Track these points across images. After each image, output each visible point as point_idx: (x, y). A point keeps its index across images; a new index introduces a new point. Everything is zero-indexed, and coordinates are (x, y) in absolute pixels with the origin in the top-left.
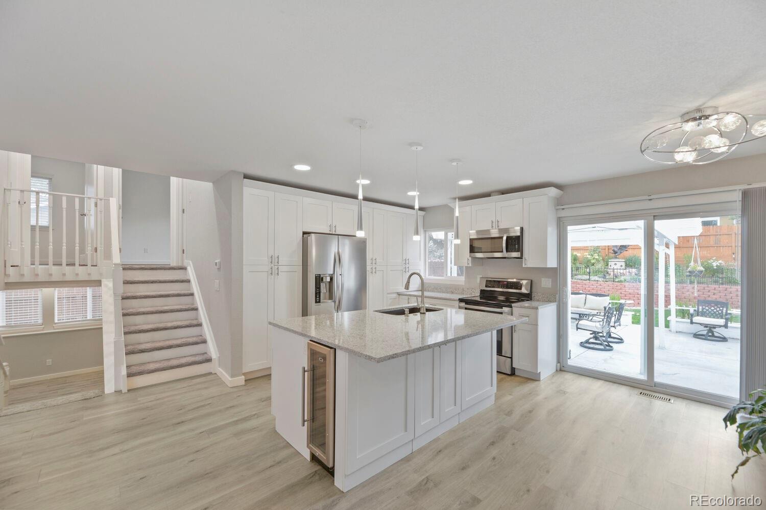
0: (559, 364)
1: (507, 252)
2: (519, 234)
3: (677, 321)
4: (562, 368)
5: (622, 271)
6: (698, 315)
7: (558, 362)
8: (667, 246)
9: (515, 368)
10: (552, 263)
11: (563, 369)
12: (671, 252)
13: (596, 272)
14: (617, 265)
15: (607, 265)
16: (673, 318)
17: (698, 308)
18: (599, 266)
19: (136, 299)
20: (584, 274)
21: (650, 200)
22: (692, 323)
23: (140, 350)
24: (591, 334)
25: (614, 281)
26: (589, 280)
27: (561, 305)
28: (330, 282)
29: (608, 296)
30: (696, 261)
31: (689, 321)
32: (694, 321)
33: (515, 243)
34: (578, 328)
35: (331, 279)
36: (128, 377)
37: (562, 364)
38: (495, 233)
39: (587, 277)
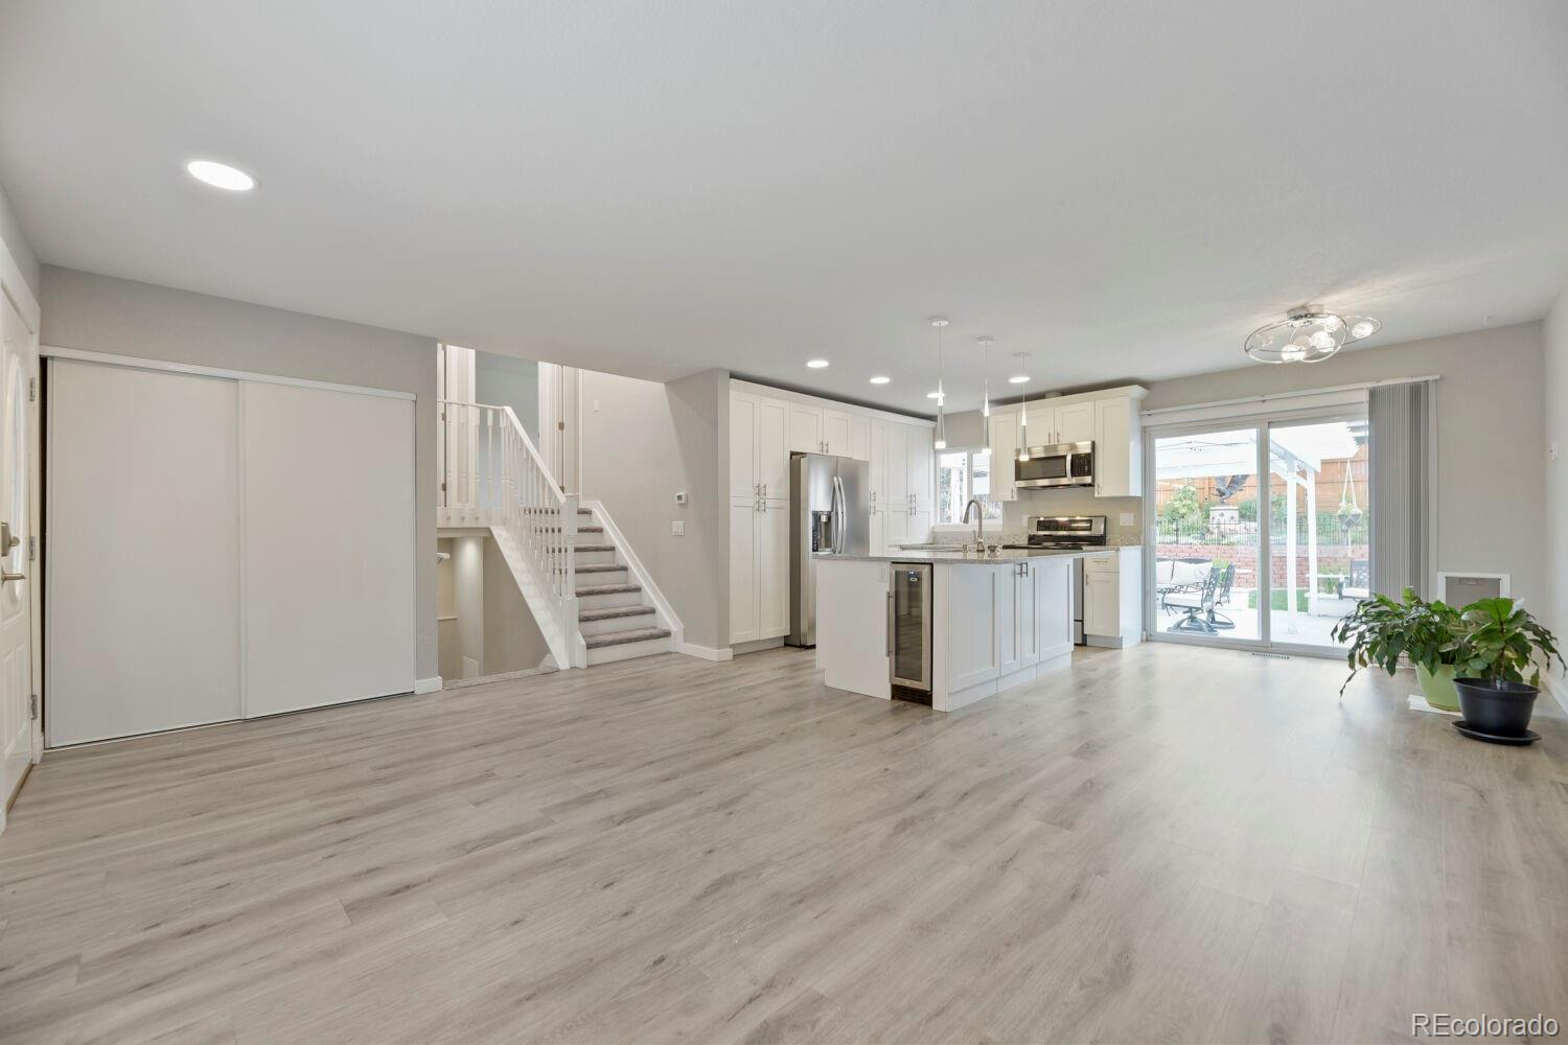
0: (1145, 632)
1: (1072, 476)
2: (1089, 451)
3: (1319, 599)
4: (1149, 637)
5: (1232, 527)
6: (1351, 585)
7: (1144, 629)
8: (1303, 474)
9: (1087, 635)
10: (1135, 490)
11: (1152, 638)
12: (1310, 484)
13: (1189, 530)
14: (1225, 516)
15: (1208, 517)
16: (1313, 594)
17: (1351, 575)
18: (1195, 518)
20: (1168, 533)
21: (1264, 401)
22: (1341, 597)
23: (592, 617)
25: (1219, 544)
26: (1177, 542)
27: (1147, 551)
28: (826, 523)
29: (1210, 561)
30: (1349, 500)
31: (1337, 596)
32: (1344, 594)
33: (1083, 465)
35: (829, 518)
36: (588, 648)
37: (1148, 629)
38: (1055, 451)
39: (1174, 538)
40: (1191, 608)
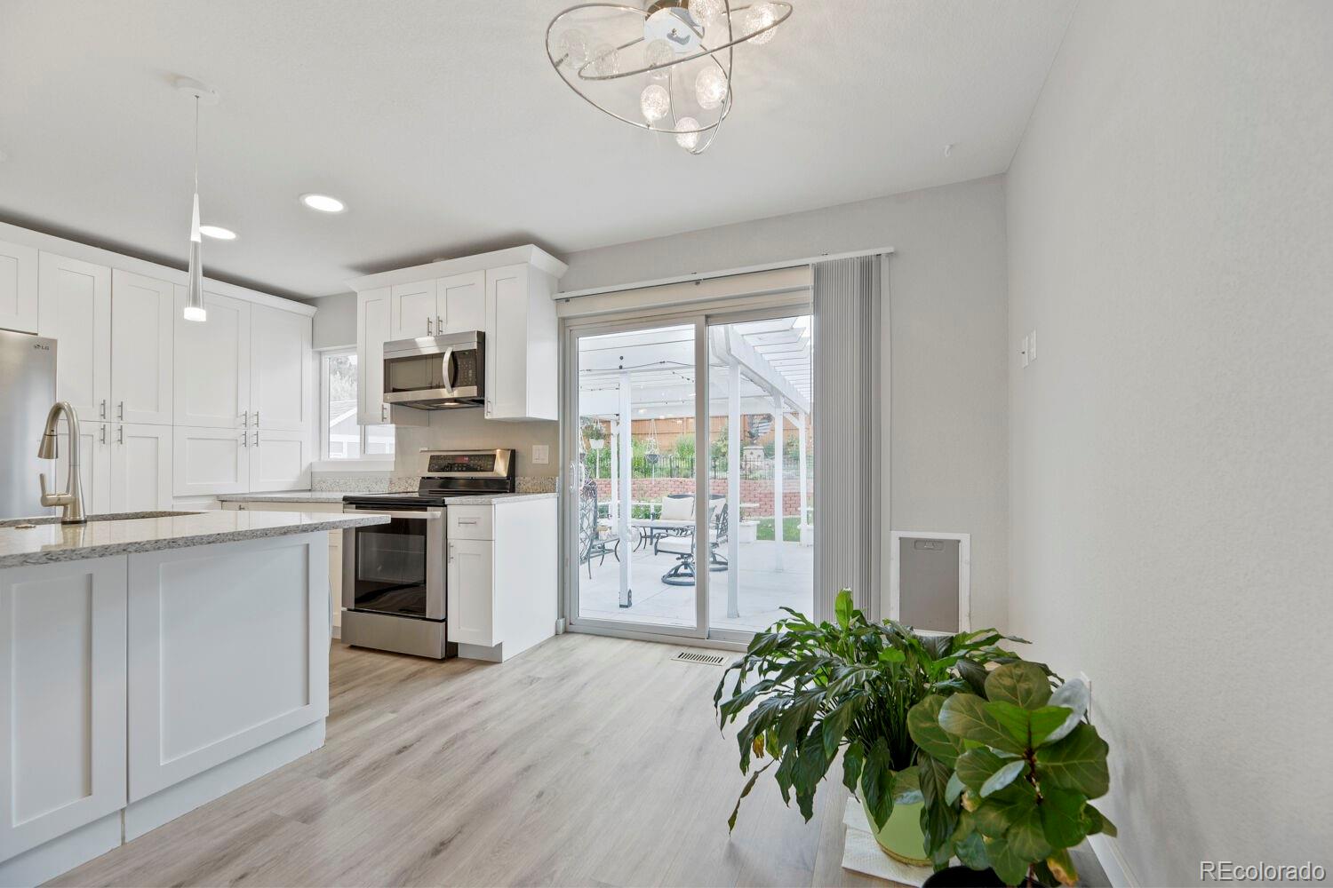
0: (561, 621)
1: (453, 386)
2: (475, 346)
4: (569, 626)
7: (562, 614)
9: (456, 644)
11: (571, 628)
14: (753, 455)
21: (697, 281)
24: (678, 559)
25: (746, 479)
27: (566, 497)
34: (657, 551)
37: (568, 621)
38: (427, 346)
40: (682, 555)
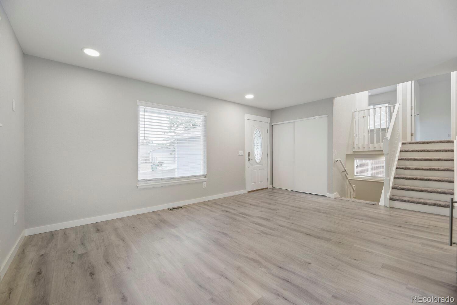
19: (408, 160)
23: (401, 188)
36: (390, 200)
